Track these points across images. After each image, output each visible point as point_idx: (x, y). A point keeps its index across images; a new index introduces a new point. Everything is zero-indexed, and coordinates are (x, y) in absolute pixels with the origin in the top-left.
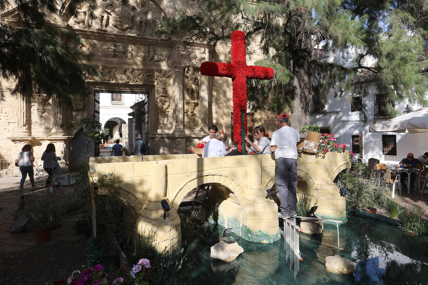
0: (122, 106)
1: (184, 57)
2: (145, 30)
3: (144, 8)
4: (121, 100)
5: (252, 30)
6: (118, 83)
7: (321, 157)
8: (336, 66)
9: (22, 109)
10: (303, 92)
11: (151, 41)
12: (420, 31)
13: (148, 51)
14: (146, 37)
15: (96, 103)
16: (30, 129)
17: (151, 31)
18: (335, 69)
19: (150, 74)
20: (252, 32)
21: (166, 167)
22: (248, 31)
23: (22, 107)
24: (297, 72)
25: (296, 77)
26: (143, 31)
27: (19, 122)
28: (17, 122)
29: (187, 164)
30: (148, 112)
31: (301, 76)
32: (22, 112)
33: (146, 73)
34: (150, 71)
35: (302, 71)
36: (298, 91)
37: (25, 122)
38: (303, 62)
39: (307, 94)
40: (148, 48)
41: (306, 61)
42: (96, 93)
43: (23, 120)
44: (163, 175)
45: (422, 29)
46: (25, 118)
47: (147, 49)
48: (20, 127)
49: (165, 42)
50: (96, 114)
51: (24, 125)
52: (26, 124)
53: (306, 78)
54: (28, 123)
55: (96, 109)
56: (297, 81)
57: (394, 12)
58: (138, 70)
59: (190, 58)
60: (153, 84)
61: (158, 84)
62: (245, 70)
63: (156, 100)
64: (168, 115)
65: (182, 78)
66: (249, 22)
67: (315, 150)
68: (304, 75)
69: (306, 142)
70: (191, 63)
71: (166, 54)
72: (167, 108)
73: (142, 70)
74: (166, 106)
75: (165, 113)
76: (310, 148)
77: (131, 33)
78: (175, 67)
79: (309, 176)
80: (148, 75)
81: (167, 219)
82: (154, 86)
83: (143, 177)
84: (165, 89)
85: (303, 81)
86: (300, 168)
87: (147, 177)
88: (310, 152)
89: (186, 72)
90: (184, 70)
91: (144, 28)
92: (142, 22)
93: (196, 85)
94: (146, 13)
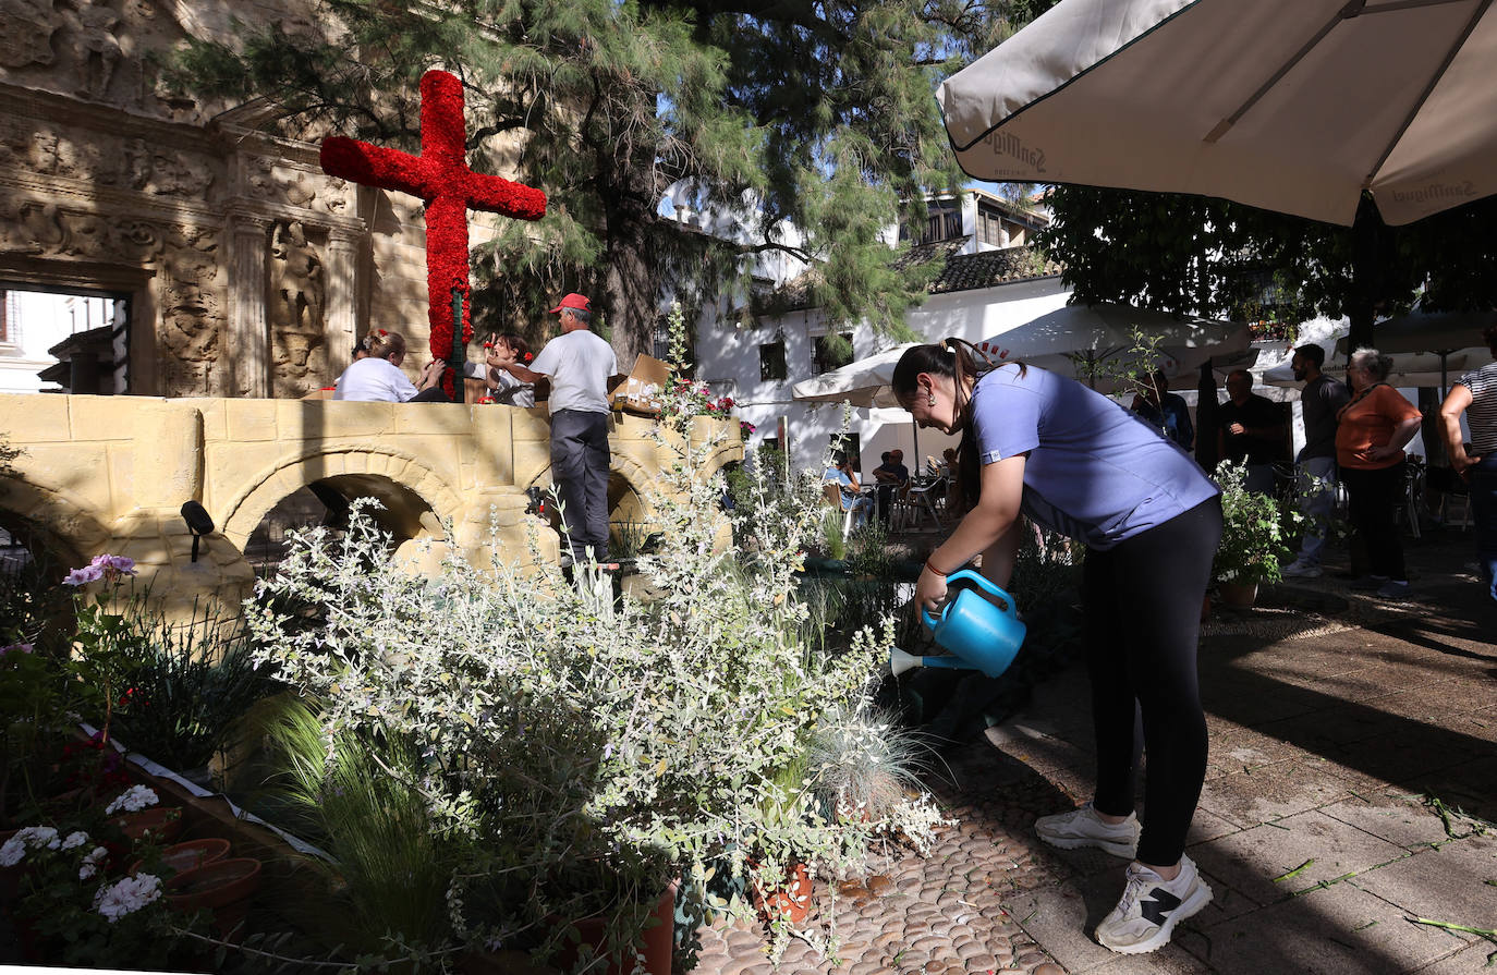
0: (10, 358)
1: (272, 189)
2: (110, 82)
3: (106, 9)
5: (492, 123)
7: (673, 426)
8: (716, 240)
10: (632, 306)
11: (140, 123)
12: (890, 178)
13: (127, 154)
14: (118, 108)
17: (137, 92)
18: (713, 247)
19: (132, 232)
20: (491, 128)
21: (200, 417)
22: (481, 126)
24: (616, 254)
25: (615, 269)
26: (104, 87)
29: (276, 413)
30: (127, 360)
31: (626, 264)
33: (119, 226)
34: (136, 223)
35: (630, 254)
36: (620, 303)
38: (632, 228)
39: (642, 310)
40: (127, 146)
41: (641, 225)
44: (187, 438)
45: (893, 176)
47: (123, 149)
49: (195, 135)
53: (641, 270)
56: (619, 278)
57: (839, 131)
58: (83, 212)
59: (294, 194)
60: (148, 267)
61: (168, 268)
62: (463, 182)
63: (159, 321)
64: (209, 370)
65: (260, 256)
66: (485, 101)
67: (656, 406)
68: (636, 262)
69: (632, 381)
70: (297, 212)
71: (199, 173)
72: (208, 348)
73: (102, 215)
74: (202, 341)
75: (197, 364)
76: (644, 400)
77: (54, 85)
78: (236, 218)
79: (644, 472)
80: (125, 237)
81: (204, 562)
82: (153, 273)
83: (111, 444)
84: (197, 285)
85: (632, 276)
86: (620, 448)
87: (128, 445)
88: (643, 408)
89: (276, 238)
90: (270, 231)
91: (106, 79)
92: (99, 55)
93: (315, 283)
94: (117, 29)
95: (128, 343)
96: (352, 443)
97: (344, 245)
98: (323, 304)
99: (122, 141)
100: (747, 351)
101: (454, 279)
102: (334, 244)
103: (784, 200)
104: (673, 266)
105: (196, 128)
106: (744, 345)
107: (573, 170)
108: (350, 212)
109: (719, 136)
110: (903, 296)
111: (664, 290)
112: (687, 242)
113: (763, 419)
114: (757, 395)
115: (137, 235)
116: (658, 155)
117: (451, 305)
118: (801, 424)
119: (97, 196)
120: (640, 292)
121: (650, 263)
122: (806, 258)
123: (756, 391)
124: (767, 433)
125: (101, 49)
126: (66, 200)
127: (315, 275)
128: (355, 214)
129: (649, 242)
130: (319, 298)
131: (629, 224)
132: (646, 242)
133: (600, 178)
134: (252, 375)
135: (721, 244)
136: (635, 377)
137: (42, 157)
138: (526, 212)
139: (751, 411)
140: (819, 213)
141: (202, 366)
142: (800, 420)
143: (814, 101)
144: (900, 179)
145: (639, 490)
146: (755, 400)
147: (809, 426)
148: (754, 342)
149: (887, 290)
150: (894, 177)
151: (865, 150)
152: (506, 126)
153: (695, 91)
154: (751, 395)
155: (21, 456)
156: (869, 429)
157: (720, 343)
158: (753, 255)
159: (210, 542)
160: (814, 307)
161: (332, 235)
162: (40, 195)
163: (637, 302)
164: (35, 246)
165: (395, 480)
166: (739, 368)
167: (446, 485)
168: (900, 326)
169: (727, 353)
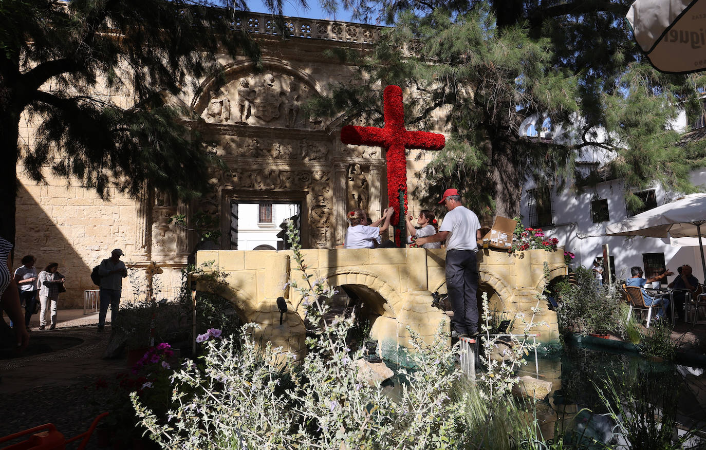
0: (272, 229)
1: (348, 152)
2: (295, 120)
4: (271, 221)
6: (261, 189)
7: (519, 256)
9: (141, 226)
10: (506, 188)
11: (305, 133)
13: (301, 146)
14: (298, 129)
15: (233, 218)
16: (149, 251)
17: (304, 121)
18: (550, 150)
21: (288, 259)
23: (141, 223)
24: (496, 161)
25: (496, 169)
26: (294, 122)
27: (138, 243)
28: (134, 243)
29: (318, 256)
30: (300, 229)
31: (502, 166)
32: (141, 230)
33: (298, 175)
34: (303, 173)
35: (504, 159)
36: (499, 187)
37: (144, 242)
38: (504, 146)
39: (512, 190)
40: (300, 143)
41: (509, 143)
42: (233, 205)
43: (141, 241)
44: (283, 268)
46: (144, 237)
47: (299, 145)
48: (138, 249)
49: (322, 134)
50: (233, 233)
51: (143, 247)
52: (145, 245)
53: (510, 168)
54: (148, 244)
55: (233, 226)
56: (498, 173)
57: (631, 66)
58: (286, 172)
59: (356, 153)
60: (306, 190)
61: (313, 190)
62: (403, 136)
63: (310, 211)
64: (326, 231)
65: (343, 181)
66: (429, 95)
67: (509, 245)
68: (507, 164)
69: (493, 232)
70: (357, 160)
71: (323, 150)
72: (326, 222)
73: (292, 172)
74: (324, 219)
75: (322, 229)
76: (501, 242)
77: (278, 125)
78: (336, 166)
79: (502, 283)
80: (300, 179)
81: (285, 325)
82: (308, 193)
83: (257, 271)
84: (322, 196)
85: (505, 172)
86: (487, 270)
87: (263, 271)
88: (501, 247)
89: (350, 172)
90: (348, 170)
91: (294, 118)
92: (292, 110)
93: (364, 190)
94: (297, 100)
95: (300, 222)
96: (350, 269)
97: (375, 172)
98: (368, 200)
99: (299, 141)
100: (582, 206)
101: (400, 185)
102: (372, 172)
103: (594, 115)
104: (531, 163)
105: (322, 131)
106: (580, 203)
107: (472, 120)
108: (378, 157)
109: (549, 87)
110: (686, 163)
111: (526, 176)
112: (536, 148)
113: (595, 246)
114: (590, 232)
115: (303, 178)
116: (518, 104)
117: (398, 198)
118: (621, 249)
119: (290, 165)
120: (510, 180)
121: (515, 163)
122: (610, 147)
123: (590, 229)
124: (598, 254)
125: (293, 108)
126: (281, 168)
127: (364, 188)
128: (380, 158)
129: (514, 151)
130: (367, 197)
131: (503, 143)
132: (512, 152)
133: (486, 122)
134: (341, 233)
135: (555, 146)
136: (495, 229)
137: (275, 153)
138: (435, 146)
139: (587, 242)
140: (617, 119)
141: (324, 230)
142: (619, 246)
143: (612, 52)
144: (677, 87)
145: (500, 293)
146: (589, 234)
147: (626, 250)
148: (587, 201)
149: (673, 161)
150: (672, 86)
151: (650, 73)
152: (440, 105)
153: (532, 64)
154: (587, 232)
155: (229, 276)
156: (670, 251)
157: (566, 203)
158: (576, 151)
159: (288, 315)
160: (616, 178)
161: (371, 168)
162: (274, 167)
163: (508, 185)
164: (272, 187)
165: (370, 287)
166: (579, 216)
167: (393, 290)
168: (683, 183)
169: (570, 208)
